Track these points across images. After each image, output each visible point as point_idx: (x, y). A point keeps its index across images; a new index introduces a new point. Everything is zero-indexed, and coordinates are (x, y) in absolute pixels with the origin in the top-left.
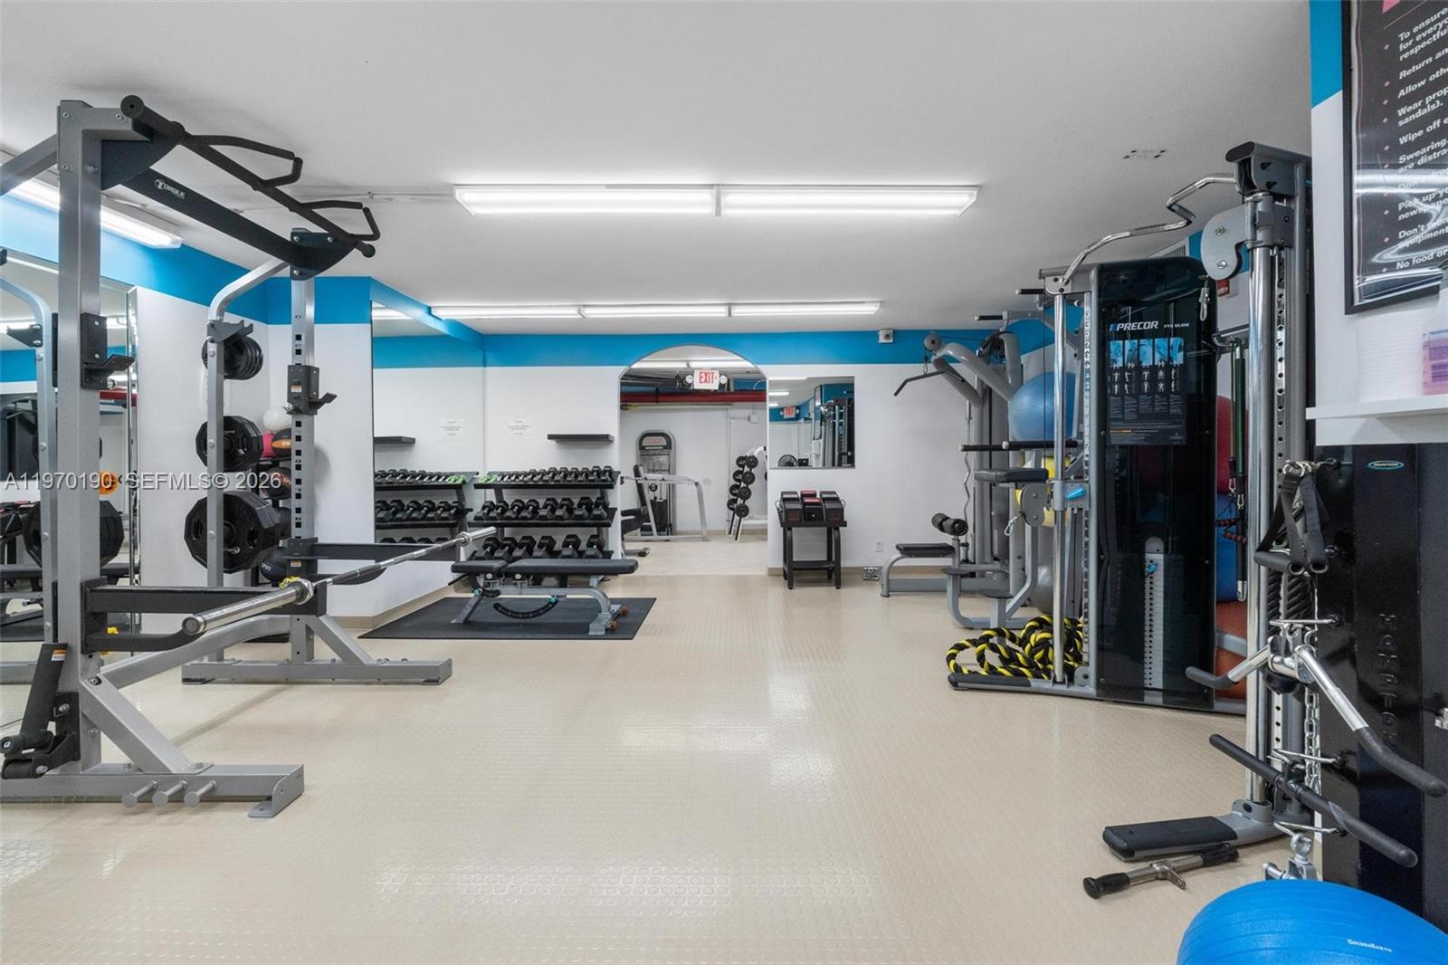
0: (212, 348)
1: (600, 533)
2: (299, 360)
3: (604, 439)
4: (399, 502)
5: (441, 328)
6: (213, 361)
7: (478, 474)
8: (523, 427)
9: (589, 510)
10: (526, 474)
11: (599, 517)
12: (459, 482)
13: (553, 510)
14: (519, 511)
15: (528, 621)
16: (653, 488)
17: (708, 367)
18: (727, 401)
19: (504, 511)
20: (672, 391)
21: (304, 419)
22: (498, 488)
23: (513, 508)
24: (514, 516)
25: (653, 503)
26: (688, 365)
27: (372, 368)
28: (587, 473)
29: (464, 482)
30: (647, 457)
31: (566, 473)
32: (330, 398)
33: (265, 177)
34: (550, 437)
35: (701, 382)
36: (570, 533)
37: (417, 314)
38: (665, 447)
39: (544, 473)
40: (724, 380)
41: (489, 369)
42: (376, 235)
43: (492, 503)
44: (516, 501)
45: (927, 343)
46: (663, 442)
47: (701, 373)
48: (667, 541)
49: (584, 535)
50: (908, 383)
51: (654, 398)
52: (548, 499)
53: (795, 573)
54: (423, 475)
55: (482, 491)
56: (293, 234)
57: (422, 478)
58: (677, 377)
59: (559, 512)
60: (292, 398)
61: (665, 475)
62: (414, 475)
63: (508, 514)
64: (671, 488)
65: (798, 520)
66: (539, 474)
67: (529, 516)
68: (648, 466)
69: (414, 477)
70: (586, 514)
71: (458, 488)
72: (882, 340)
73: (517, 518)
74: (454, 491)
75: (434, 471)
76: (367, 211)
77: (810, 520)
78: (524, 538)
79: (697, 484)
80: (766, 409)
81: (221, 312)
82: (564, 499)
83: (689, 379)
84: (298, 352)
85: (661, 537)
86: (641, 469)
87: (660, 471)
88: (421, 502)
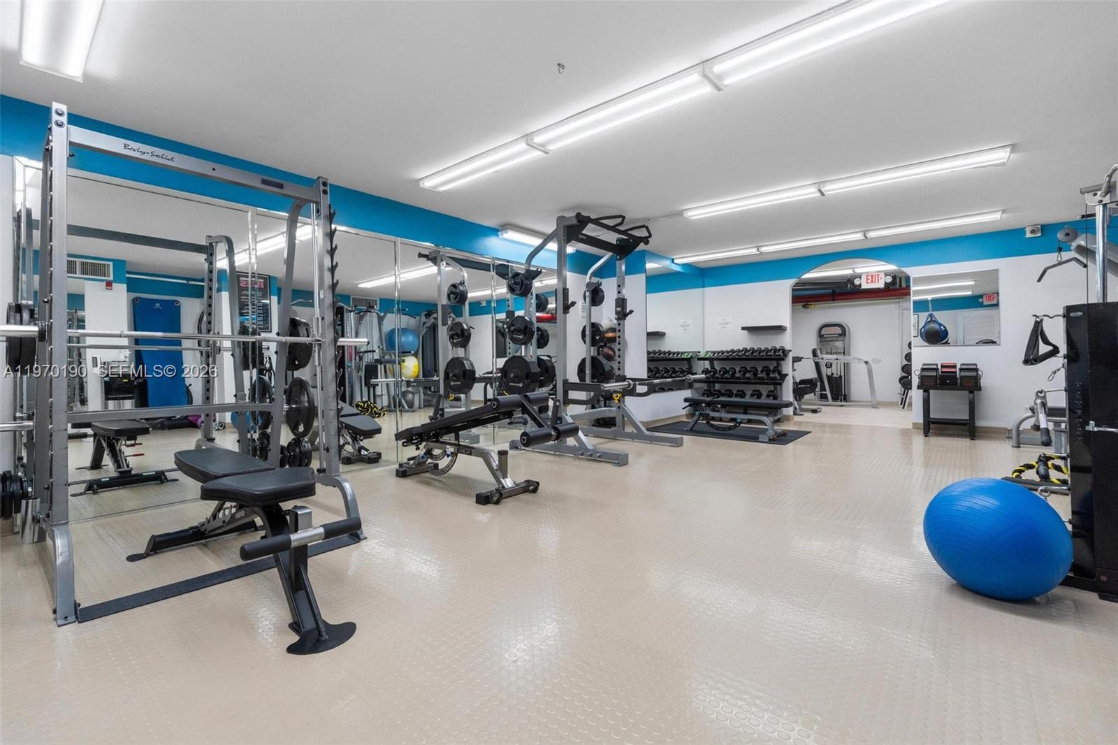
0: (588, 294)
1: (775, 389)
2: (620, 296)
3: (779, 329)
4: (657, 368)
5: (678, 269)
6: (588, 299)
7: (700, 352)
8: (727, 324)
9: (768, 374)
10: (728, 352)
11: (774, 379)
12: (689, 357)
13: (744, 374)
14: (724, 373)
15: (726, 432)
16: (829, 366)
17: (873, 273)
18: (898, 295)
19: (714, 374)
20: (845, 291)
21: (621, 322)
22: (711, 360)
23: (720, 371)
24: (720, 377)
25: (829, 378)
26: (853, 271)
27: (646, 293)
28: (767, 351)
29: (692, 357)
30: (825, 343)
31: (753, 351)
32: (631, 312)
33: (611, 225)
34: (743, 328)
35: (867, 283)
36: (756, 389)
37: (667, 263)
38: (840, 335)
39: (739, 351)
40: (889, 279)
41: (706, 289)
42: (650, 236)
43: (708, 369)
44: (722, 368)
45: (1060, 236)
46: (839, 331)
47: (867, 276)
48: (841, 406)
49: (764, 390)
50: (1048, 271)
51: (831, 298)
52: (742, 368)
53: (932, 426)
54: (670, 353)
55: (702, 362)
56: (617, 241)
57: (669, 355)
58: (849, 280)
59: (748, 375)
60: (617, 313)
61: (840, 357)
62: (665, 353)
63: (716, 375)
64: (847, 366)
65: (933, 384)
66: (736, 352)
67: (729, 377)
68: (826, 349)
69: (665, 354)
70: (766, 377)
71: (689, 360)
72: (1028, 235)
73: (722, 378)
74: (686, 362)
75: (675, 351)
76: (647, 228)
77: (944, 385)
78: (726, 390)
79: (866, 363)
80: (910, 300)
81: (590, 279)
82: (752, 368)
83: (857, 282)
84: (619, 292)
85: (835, 403)
86: (818, 351)
87: (837, 353)
88: (669, 368)
